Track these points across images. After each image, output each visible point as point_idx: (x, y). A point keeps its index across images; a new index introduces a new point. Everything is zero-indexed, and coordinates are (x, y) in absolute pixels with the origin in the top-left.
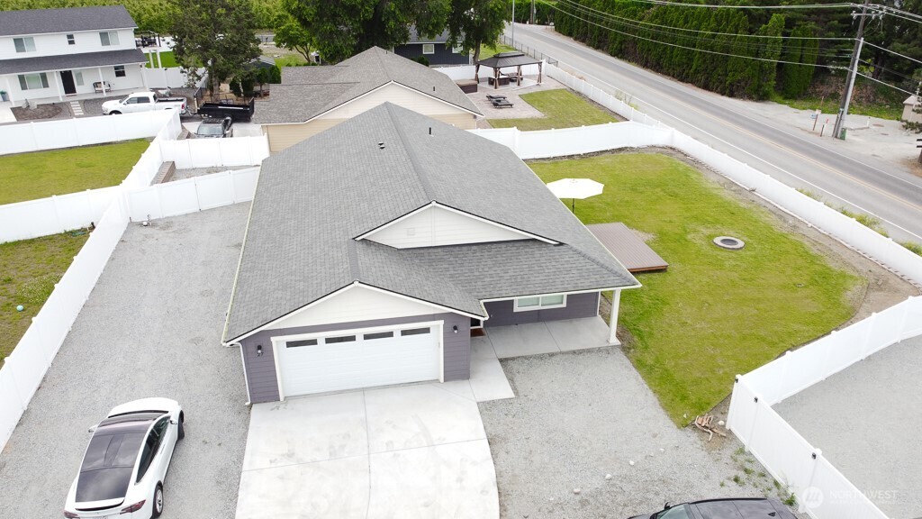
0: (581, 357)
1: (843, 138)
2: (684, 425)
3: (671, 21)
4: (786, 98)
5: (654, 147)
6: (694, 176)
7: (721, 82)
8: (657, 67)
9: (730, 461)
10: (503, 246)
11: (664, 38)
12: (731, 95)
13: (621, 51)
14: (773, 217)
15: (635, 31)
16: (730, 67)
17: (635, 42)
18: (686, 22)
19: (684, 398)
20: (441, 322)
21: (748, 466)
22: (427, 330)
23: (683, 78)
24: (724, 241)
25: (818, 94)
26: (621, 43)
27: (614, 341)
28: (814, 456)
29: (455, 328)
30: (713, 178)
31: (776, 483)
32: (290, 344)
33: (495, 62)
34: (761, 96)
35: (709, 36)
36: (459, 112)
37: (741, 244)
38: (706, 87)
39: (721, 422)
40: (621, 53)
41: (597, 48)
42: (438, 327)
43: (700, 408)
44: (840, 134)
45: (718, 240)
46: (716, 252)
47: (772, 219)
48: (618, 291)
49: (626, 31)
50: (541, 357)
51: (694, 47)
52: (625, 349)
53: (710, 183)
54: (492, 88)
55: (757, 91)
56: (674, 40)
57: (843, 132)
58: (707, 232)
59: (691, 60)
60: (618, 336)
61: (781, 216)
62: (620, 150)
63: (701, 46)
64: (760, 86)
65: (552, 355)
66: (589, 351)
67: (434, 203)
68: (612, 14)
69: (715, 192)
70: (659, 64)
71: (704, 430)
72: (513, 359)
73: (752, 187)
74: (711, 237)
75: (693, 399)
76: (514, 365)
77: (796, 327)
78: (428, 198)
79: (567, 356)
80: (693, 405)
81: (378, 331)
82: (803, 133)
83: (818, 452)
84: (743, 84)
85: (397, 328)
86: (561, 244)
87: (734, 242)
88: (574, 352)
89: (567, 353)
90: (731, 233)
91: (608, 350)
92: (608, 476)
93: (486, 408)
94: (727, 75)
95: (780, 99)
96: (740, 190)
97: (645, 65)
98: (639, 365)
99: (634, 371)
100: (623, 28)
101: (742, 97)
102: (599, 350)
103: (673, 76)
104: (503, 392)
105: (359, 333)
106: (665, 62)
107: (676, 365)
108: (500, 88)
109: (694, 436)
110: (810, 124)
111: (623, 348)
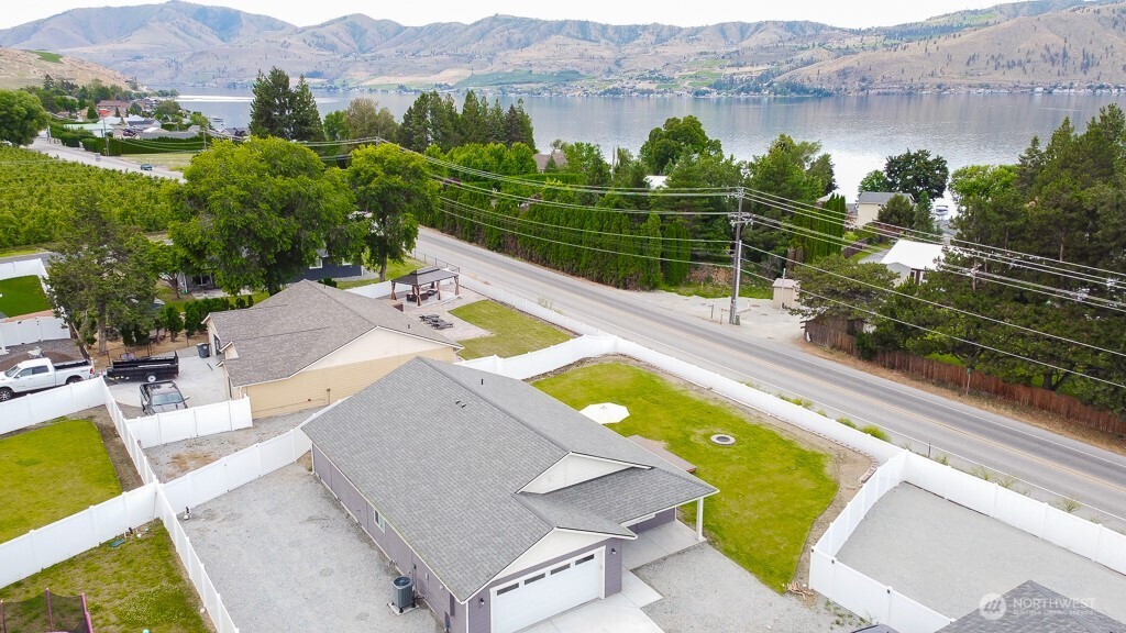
0: (685, 555)
1: (738, 323)
2: (783, 592)
3: (551, 218)
4: (671, 285)
5: (607, 355)
6: (658, 381)
7: (614, 277)
8: (544, 262)
9: (825, 611)
10: (614, 476)
11: (546, 235)
12: (626, 287)
13: (499, 245)
14: (739, 411)
15: (512, 227)
16: (620, 262)
17: (514, 237)
18: (568, 220)
19: (771, 573)
20: (604, 547)
21: (839, 612)
22: (592, 557)
23: (574, 273)
24: (718, 438)
26: (499, 237)
27: (702, 539)
28: (889, 591)
29: (613, 550)
30: (674, 381)
31: (861, 619)
32: (500, 592)
33: (412, 278)
34: (651, 286)
35: (595, 235)
36: (439, 346)
37: (732, 440)
38: (600, 280)
39: (804, 585)
40: (499, 246)
41: (471, 241)
42: (601, 553)
43: (786, 577)
44: (735, 321)
45: (714, 438)
46: (719, 450)
47: (740, 414)
48: (702, 498)
49: (503, 226)
50: (657, 562)
51: (581, 243)
52: (712, 543)
53: (674, 385)
54: (415, 305)
55: (648, 283)
56: (558, 238)
57: (738, 319)
58: (702, 432)
59: (580, 256)
60: (703, 535)
61: (745, 409)
62: (582, 362)
63: (589, 243)
64: (649, 278)
65: (665, 559)
66: (688, 550)
67: (571, 453)
68: (482, 207)
69: (684, 394)
70: (545, 259)
71: (797, 593)
72: (639, 568)
73: (708, 385)
74: (707, 437)
75: (777, 571)
76: (644, 572)
77: (809, 502)
79: (675, 557)
80: (780, 577)
81: (559, 566)
82: (706, 323)
83: (890, 588)
84: (634, 277)
85: (572, 561)
86: (653, 468)
87: (727, 439)
88: (678, 553)
89: (674, 555)
90: (719, 430)
91: (698, 547)
93: (649, 610)
94: (619, 270)
95: (666, 287)
96: (700, 390)
97: (530, 259)
98: (727, 553)
99: (728, 559)
100: (499, 224)
101: (635, 289)
102: (694, 548)
103: (563, 270)
104: (652, 596)
105: (547, 570)
106: (550, 256)
107: (752, 548)
108: (423, 304)
109: (794, 598)
110: (706, 311)
111: (710, 543)
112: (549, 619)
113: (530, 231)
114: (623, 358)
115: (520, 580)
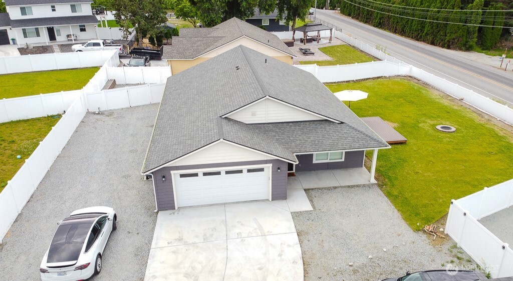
0: (353, 189)
2: (417, 230)
3: (412, 4)
4: (483, 49)
5: (399, 76)
6: (424, 92)
7: (442, 40)
8: (403, 33)
9: (447, 252)
11: (408, 14)
12: (449, 48)
13: (380, 23)
14: (475, 114)
15: (389, 11)
16: (448, 31)
17: (389, 17)
19: (417, 214)
20: (271, 165)
21: (460, 255)
22: (262, 170)
23: (418, 38)
24: (442, 127)
25: (504, 47)
26: (380, 19)
27: (373, 181)
28: (504, 248)
29: (279, 169)
32: (182, 176)
33: (304, 29)
34: (468, 48)
35: (436, 12)
36: (284, 55)
37: (453, 129)
38: (433, 43)
39: (442, 230)
40: (380, 25)
41: (366, 22)
42: (268, 168)
43: (428, 221)
45: (439, 127)
46: (437, 134)
47: (475, 116)
48: (376, 150)
49: (384, 11)
50: (329, 189)
51: (426, 19)
52: (380, 186)
53: (434, 95)
54: (303, 44)
55: (465, 45)
56: (413, 15)
58: (432, 123)
59: (423, 27)
60: (376, 178)
61: (480, 114)
62: (378, 78)
63: (430, 19)
64: (467, 42)
65: (335, 188)
66: (358, 186)
67: (267, 97)
69: (437, 100)
70: (403, 31)
71: (430, 233)
72: (312, 189)
73: (461, 97)
74: (434, 126)
75: (423, 215)
76: (313, 193)
77: (490, 177)
78: (264, 94)
79: (344, 189)
80: (423, 219)
81: (234, 168)
82: (496, 69)
83: (506, 245)
84: (456, 40)
85: (245, 168)
86: (342, 123)
87: (449, 128)
88: (349, 187)
89: (345, 187)
90: (448, 123)
91: (370, 186)
92: (370, 257)
93: (297, 215)
94: (446, 36)
95: (480, 50)
96: (453, 100)
97: (395, 32)
98: (389, 195)
99: (386, 198)
100: (382, 10)
101: (455, 49)
102: (364, 186)
103: (412, 38)
104: (305, 206)
105: (223, 169)
106: (407, 29)
107: (412, 196)
108: (307, 44)
109: (424, 237)
110: (498, 64)
111: (379, 185)
112: (225, 204)
113: (398, 13)
114: (409, 78)
115: (200, 171)
